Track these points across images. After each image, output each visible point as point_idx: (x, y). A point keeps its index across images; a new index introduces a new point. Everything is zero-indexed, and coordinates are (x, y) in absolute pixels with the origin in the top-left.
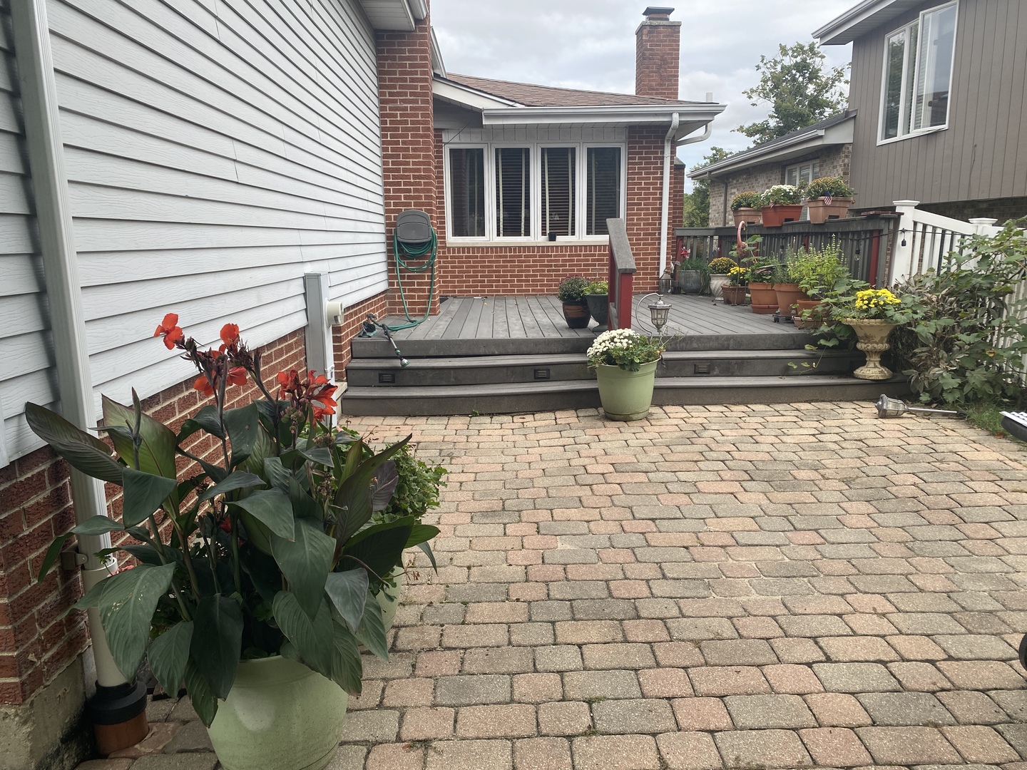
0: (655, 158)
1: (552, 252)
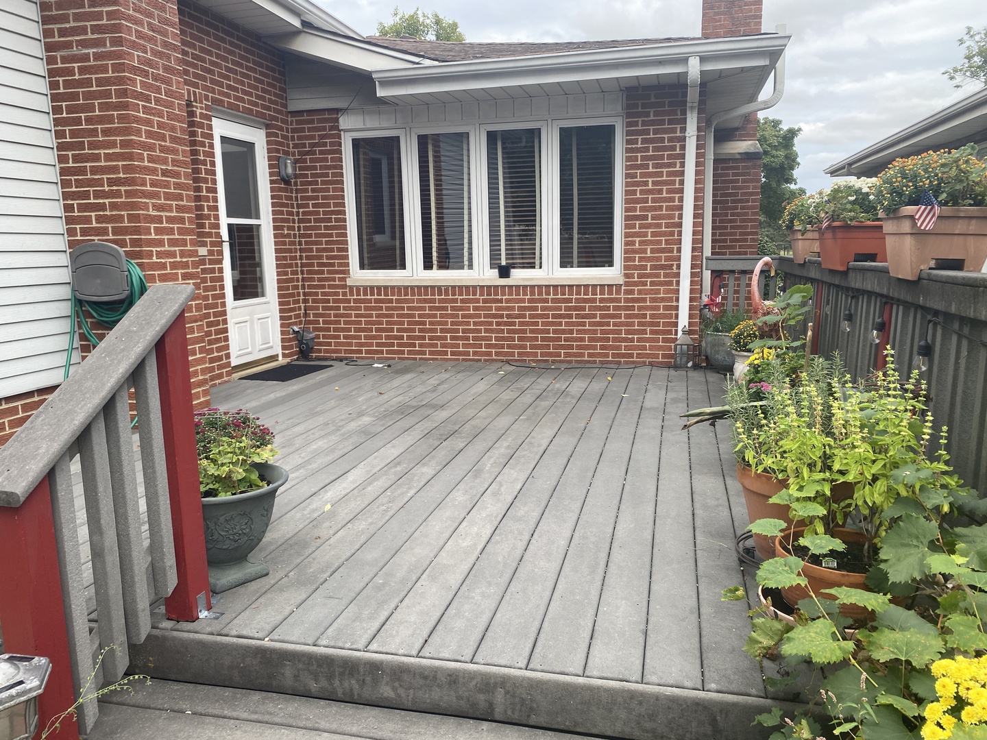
0: (670, 140)
1: (503, 294)
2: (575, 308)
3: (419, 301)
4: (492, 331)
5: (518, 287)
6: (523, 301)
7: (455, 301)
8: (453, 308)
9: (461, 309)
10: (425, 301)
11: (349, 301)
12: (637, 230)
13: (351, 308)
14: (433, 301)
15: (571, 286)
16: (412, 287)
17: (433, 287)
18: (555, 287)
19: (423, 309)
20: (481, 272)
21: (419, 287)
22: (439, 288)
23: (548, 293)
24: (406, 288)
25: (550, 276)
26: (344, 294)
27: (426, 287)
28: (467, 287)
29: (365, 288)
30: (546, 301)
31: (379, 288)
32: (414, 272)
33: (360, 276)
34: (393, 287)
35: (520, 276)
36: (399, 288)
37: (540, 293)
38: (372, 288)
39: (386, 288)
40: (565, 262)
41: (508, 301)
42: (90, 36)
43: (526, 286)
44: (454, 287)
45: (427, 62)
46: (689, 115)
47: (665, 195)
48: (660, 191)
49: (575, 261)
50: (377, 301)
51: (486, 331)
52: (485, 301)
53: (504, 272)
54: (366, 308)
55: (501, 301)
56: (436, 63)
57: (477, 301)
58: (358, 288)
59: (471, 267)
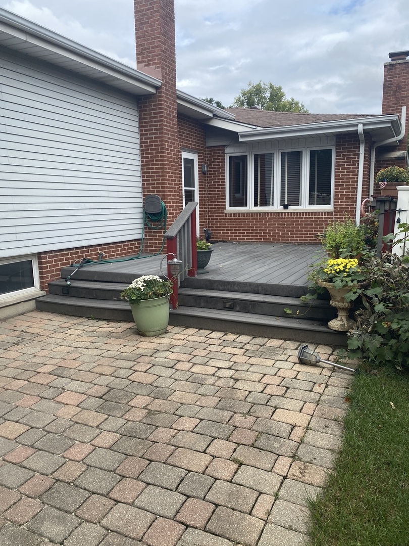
0: (354, 155)
1: (285, 216)
2: (314, 221)
3: (252, 219)
4: (280, 230)
5: (291, 213)
6: (293, 218)
7: (266, 219)
8: (265, 222)
9: (268, 222)
10: (254, 219)
11: (225, 219)
12: (340, 190)
13: (225, 222)
14: (257, 219)
15: (312, 213)
16: (249, 213)
17: (257, 213)
18: (306, 213)
19: (253, 222)
20: (276, 207)
21: (252, 213)
22: (260, 213)
23: (303, 215)
24: (247, 213)
25: (305, 208)
26: (223, 216)
27: (255, 213)
28: (271, 213)
29: (231, 214)
30: (302, 218)
31: (236, 213)
32: (251, 207)
33: (229, 209)
34: (242, 213)
35: (292, 208)
36: (244, 213)
37: (300, 215)
38: (234, 214)
39: (239, 213)
40: (311, 203)
41: (287, 218)
42: (154, 131)
43: (294, 213)
44: (265, 213)
45: (259, 128)
46: (361, 145)
47: (351, 176)
48: (349, 175)
49: (315, 203)
50: (235, 219)
51: (278, 230)
52: (277, 218)
53: (286, 207)
54: (231, 222)
55: (284, 218)
56: (262, 129)
57: (275, 218)
58: (228, 214)
59: (273, 205)
